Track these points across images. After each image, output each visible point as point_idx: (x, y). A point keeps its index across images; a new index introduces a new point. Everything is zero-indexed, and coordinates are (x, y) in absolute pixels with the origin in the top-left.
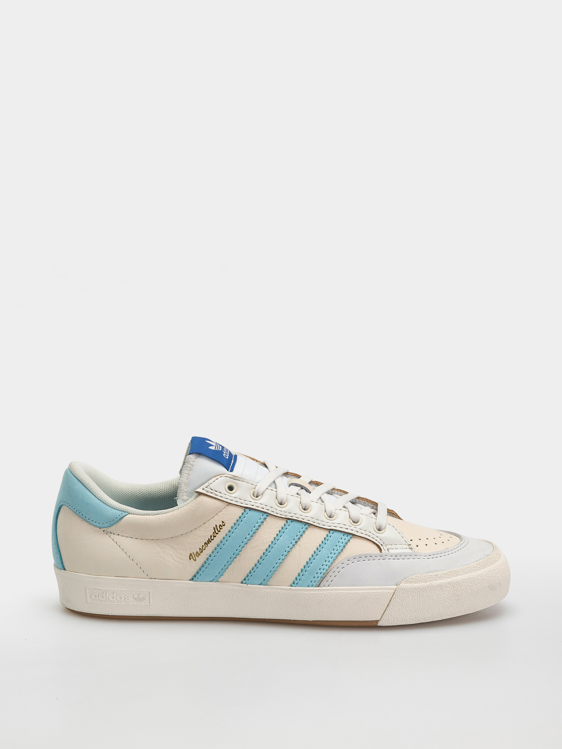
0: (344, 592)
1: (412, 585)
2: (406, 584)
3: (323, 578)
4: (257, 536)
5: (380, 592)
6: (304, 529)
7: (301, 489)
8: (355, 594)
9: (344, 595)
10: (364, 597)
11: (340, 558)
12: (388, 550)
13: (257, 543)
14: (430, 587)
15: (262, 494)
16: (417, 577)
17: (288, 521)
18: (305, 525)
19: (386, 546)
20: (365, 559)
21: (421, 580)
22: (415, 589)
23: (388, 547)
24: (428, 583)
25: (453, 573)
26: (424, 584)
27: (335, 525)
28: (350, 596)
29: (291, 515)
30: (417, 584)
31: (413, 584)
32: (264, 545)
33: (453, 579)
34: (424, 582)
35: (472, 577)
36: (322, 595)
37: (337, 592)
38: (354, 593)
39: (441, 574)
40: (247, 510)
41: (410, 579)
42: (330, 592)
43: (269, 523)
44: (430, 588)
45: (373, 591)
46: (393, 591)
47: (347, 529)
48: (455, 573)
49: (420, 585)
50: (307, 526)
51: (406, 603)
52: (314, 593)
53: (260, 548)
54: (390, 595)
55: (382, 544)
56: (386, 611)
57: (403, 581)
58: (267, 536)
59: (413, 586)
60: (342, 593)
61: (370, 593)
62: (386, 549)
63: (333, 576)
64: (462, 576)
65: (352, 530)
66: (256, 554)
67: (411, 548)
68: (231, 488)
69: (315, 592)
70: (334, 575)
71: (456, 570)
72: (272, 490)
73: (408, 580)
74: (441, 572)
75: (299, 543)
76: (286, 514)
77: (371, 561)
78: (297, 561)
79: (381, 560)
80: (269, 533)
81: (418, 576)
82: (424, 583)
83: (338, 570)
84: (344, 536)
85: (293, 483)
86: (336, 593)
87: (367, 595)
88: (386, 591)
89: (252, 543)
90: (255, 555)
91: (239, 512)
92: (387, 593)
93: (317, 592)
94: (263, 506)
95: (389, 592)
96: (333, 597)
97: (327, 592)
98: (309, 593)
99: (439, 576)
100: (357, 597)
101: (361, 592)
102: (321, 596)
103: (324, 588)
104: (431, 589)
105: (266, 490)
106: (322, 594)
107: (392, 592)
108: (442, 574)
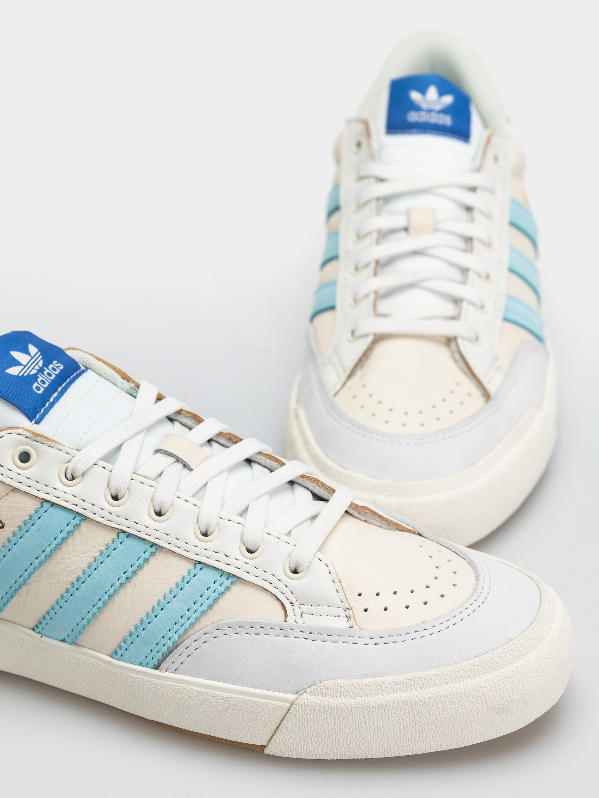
0: (199, 689)
1: (324, 700)
2: (314, 696)
3: (165, 657)
4: (59, 556)
5: (263, 703)
6: (147, 555)
7: (175, 461)
8: (217, 697)
9: (198, 696)
10: (235, 707)
11: (204, 622)
12: (301, 615)
13: (58, 570)
14: (360, 707)
15: (84, 474)
16: (338, 686)
17: (121, 535)
18: (151, 547)
19: (301, 606)
20: (250, 630)
21: (344, 693)
22: (330, 708)
23: (305, 608)
24: (359, 699)
25: (416, 681)
26: (350, 701)
27: (207, 553)
28: (209, 699)
29: (127, 523)
30: (336, 700)
31: (327, 698)
32: (71, 575)
33: (415, 693)
34: (351, 696)
35: (455, 691)
36: (160, 687)
37: (186, 686)
38: (215, 696)
39: (390, 683)
40: (46, 505)
41: (322, 687)
42: (175, 684)
43: (85, 534)
44: (361, 709)
45: (250, 698)
46: (288, 705)
47: (229, 565)
48: (419, 682)
49: (340, 702)
50: (153, 549)
51: (313, 729)
52: (148, 681)
53: (62, 579)
54: (281, 711)
55: (293, 601)
56: (274, 737)
57: (309, 690)
58: (77, 559)
59: (327, 701)
60: (195, 690)
61: (244, 701)
62: (298, 612)
63: (184, 656)
64: (436, 688)
65: (239, 568)
66: (55, 587)
67: (348, 615)
68: (25, 457)
69: (149, 679)
70: (186, 652)
71: (425, 676)
72: (104, 468)
73: (319, 690)
74: (390, 678)
75: (134, 580)
76: (119, 520)
77: (262, 637)
78: (126, 614)
79: (281, 638)
80: (82, 553)
81: (339, 684)
82: (349, 698)
83: (195, 645)
84: (221, 576)
85: (160, 450)
86: (185, 689)
87: (240, 703)
88: (275, 703)
89: (51, 567)
90: (54, 589)
91: (31, 506)
92: (276, 707)
93: (152, 679)
94: (76, 501)
95: (281, 706)
96: (178, 694)
97: (169, 683)
98: (139, 677)
99: (383, 686)
100: (221, 704)
101: (228, 695)
102: (159, 689)
103: (166, 674)
104: (364, 711)
105: (91, 467)
106: (161, 684)
107: (286, 707)
108: (392, 684)
